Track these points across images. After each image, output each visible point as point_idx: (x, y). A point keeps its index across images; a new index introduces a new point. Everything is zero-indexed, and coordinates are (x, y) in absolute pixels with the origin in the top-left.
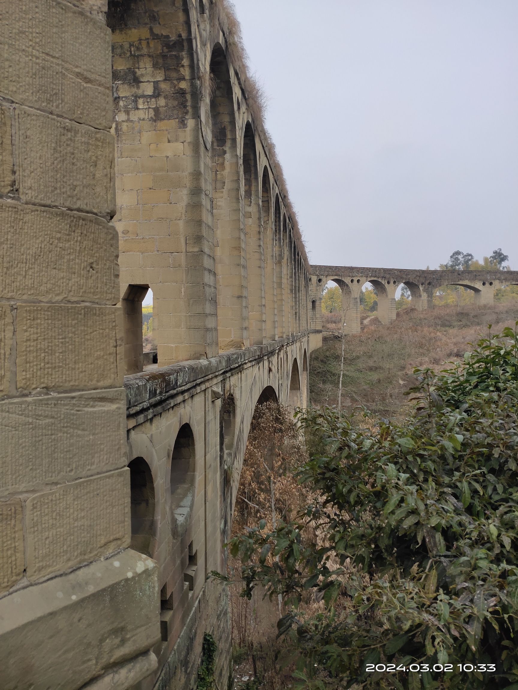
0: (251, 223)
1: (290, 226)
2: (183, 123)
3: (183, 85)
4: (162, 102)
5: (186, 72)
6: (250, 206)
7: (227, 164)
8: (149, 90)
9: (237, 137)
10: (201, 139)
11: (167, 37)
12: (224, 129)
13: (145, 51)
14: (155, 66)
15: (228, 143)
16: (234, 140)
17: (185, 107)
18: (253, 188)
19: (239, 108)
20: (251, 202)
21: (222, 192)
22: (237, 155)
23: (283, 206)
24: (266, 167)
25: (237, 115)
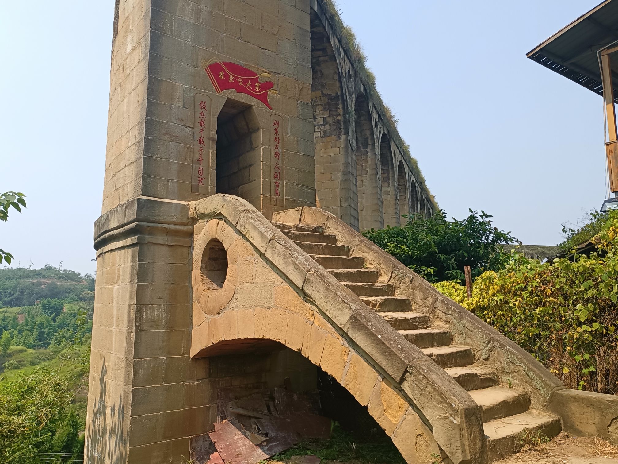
0: (389, 199)
2: (339, 138)
3: (339, 118)
4: (328, 127)
5: (341, 111)
6: (389, 187)
7: (369, 159)
9: (375, 142)
11: (331, 94)
12: (367, 138)
14: (324, 109)
15: (370, 147)
16: (373, 144)
17: (340, 129)
20: (389, 184)
22: (375, 154)
23: (420, 190)
24: (401, 162)
25: (375, 130)
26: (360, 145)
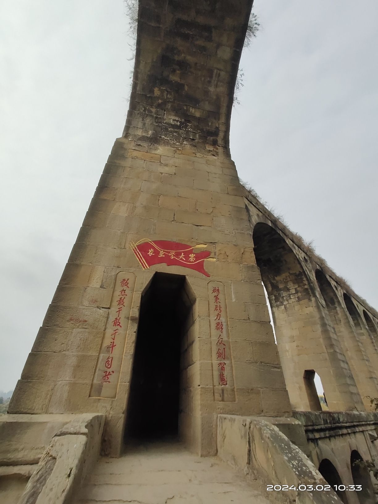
0: (365, 338)
2: (310, 300)
3: (306, 287)
4: (300, 294)
5: (306, 282)
7: (339, 312)
8: (294, 292)
9: (340, 300)
10: (320, 304)
11: (296, 273)
12: (332, 298)
13: (289, 279)
14: (294, 283)
15: (336, 304)
16: (339, 302)
17: (309, 294)
19: (337, 289)
21: (341, 325)
22: (343, 308)
24: (364, 311)
25: (336, 291)
26: (329, 303)
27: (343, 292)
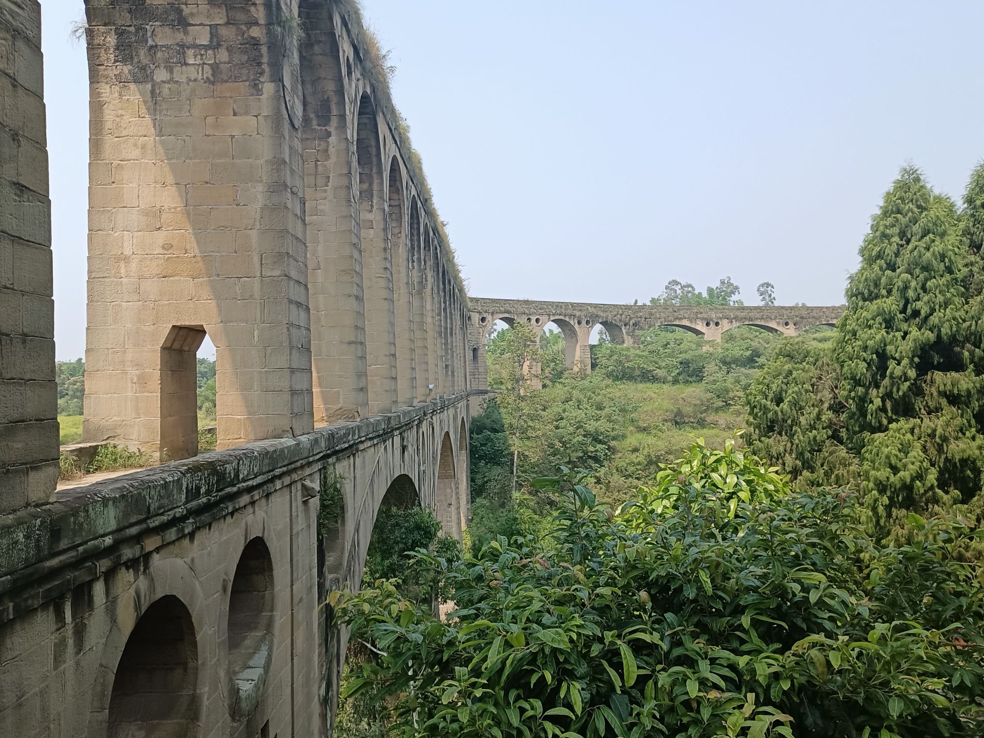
0: (372, 236)
1: (436, 242)
2: (256, 88)
3: (256, 32)
4: (223, 55)
5: (259, 14)
6: (371, 211)
7: (332, 151)
8: (204, 39)
9: (347, 113)
10: (285, 112)
12: (328, 100)
15: (334, 122)
16: (342, 117)
17: (259, 64)
18: (375, 187)
19: (349, 73)
20: (372, 206)
21: (326, 191)
22: (347, 139)
23: (423, 213)
24: (394, 158)
27: (365, 87)
